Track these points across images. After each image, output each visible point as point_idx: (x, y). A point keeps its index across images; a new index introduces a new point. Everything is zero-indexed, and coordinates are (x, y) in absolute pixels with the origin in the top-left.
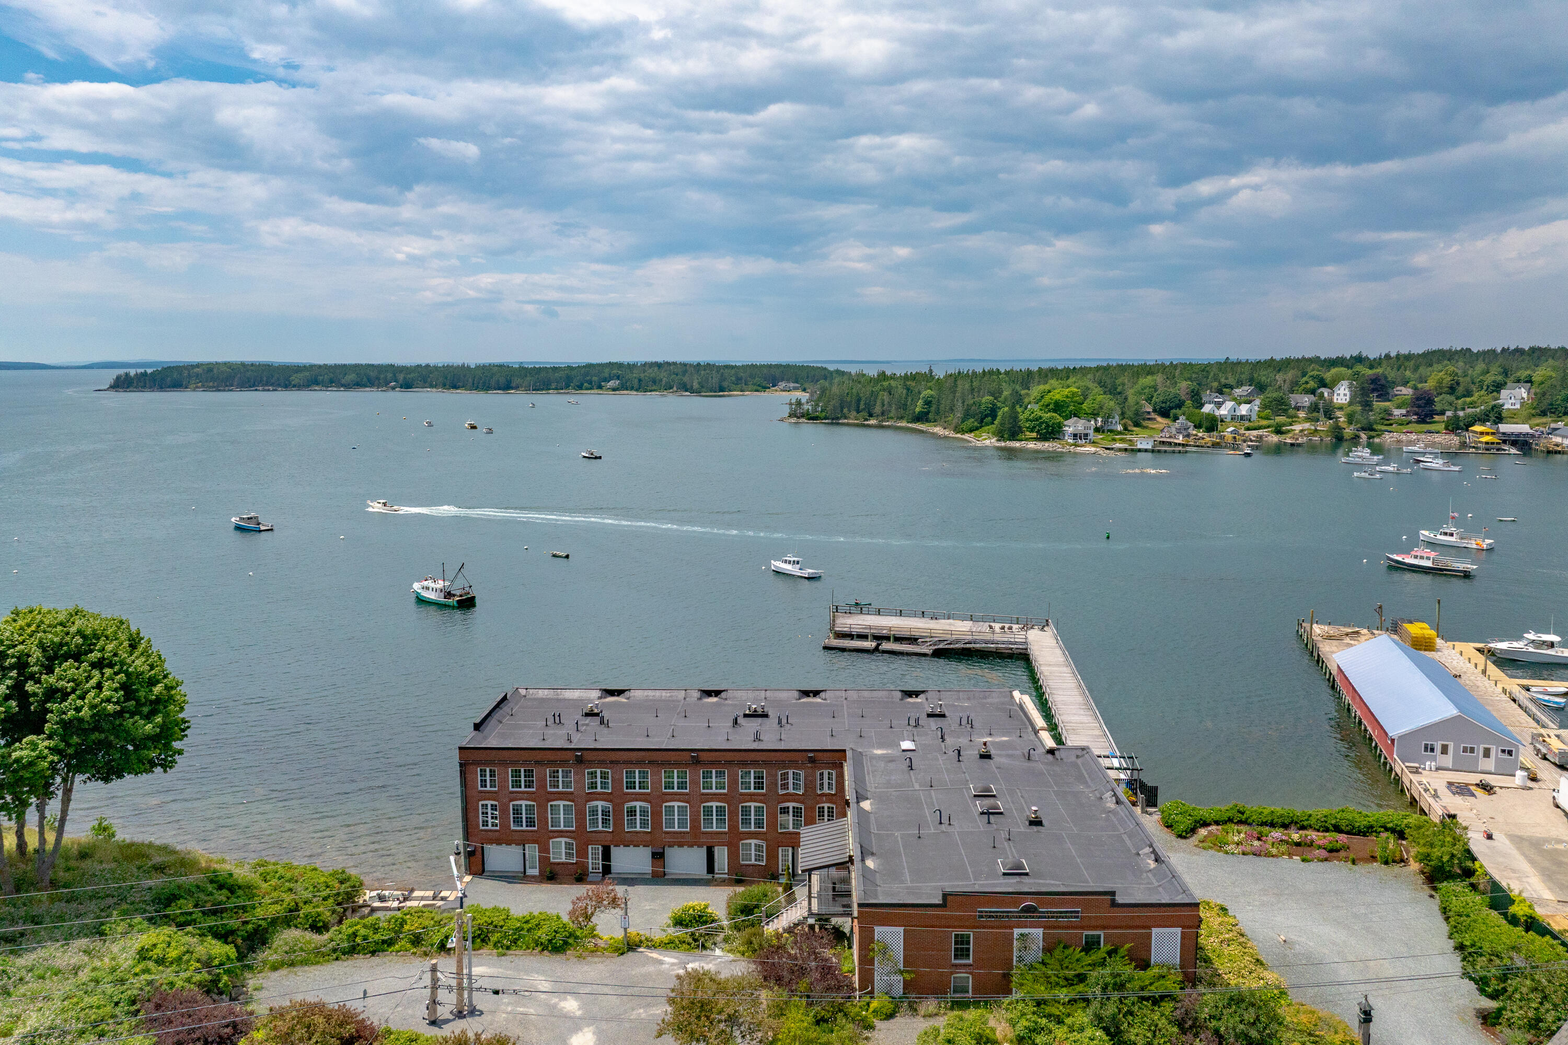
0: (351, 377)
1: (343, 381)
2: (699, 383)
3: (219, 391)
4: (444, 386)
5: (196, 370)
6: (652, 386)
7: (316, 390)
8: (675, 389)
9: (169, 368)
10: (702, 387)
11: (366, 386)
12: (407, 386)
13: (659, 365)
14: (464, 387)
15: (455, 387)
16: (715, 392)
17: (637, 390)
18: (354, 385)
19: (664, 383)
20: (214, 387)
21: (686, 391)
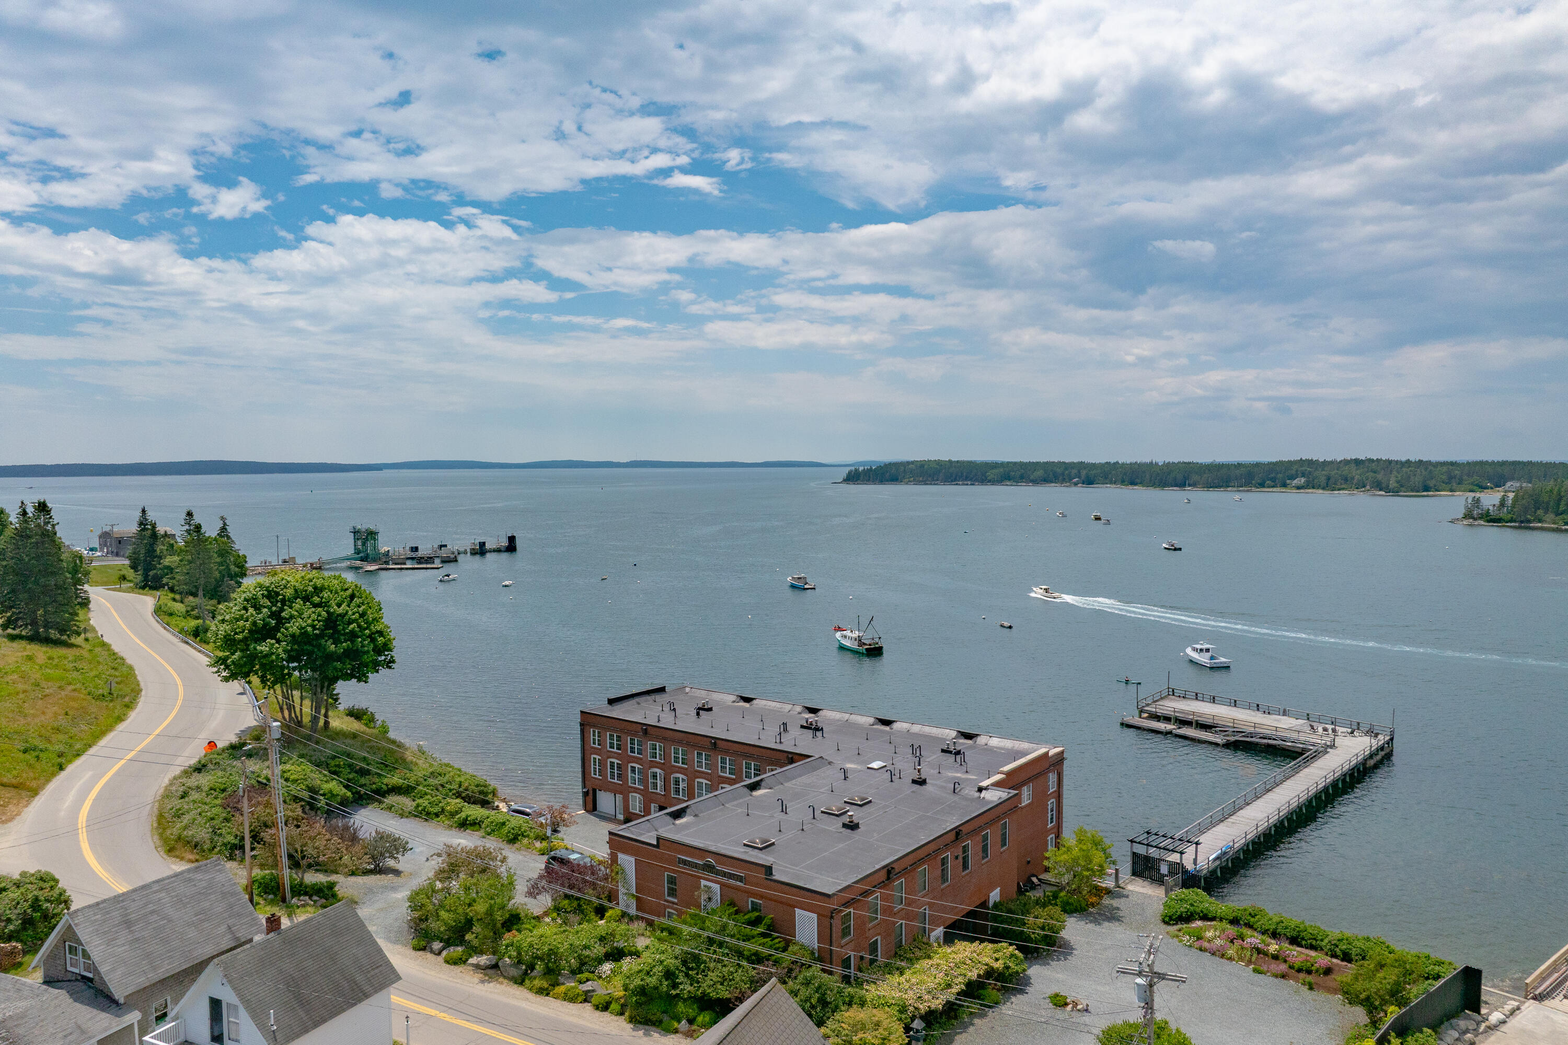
0: (1040, 473)
1: (1032, 477)
2: (1398, 482)
3: (927, 484)
4: (1123, 482)
5: (911, 466)
6: (1341, 484)
7: (1007, 485)
8: (1368, 487)
9: (890, 464)
10: (1402, 486)
11: (1052, 482)
12: (1089, 482)
13: (1357, 462)
14: (1141, 484)
15: (1133, 483)
16: (1418, 491)
17: (1323, 489)
18: (1042, 481)
19: (1355, 481)
20: (922, 481)
21: (1381, 490)
